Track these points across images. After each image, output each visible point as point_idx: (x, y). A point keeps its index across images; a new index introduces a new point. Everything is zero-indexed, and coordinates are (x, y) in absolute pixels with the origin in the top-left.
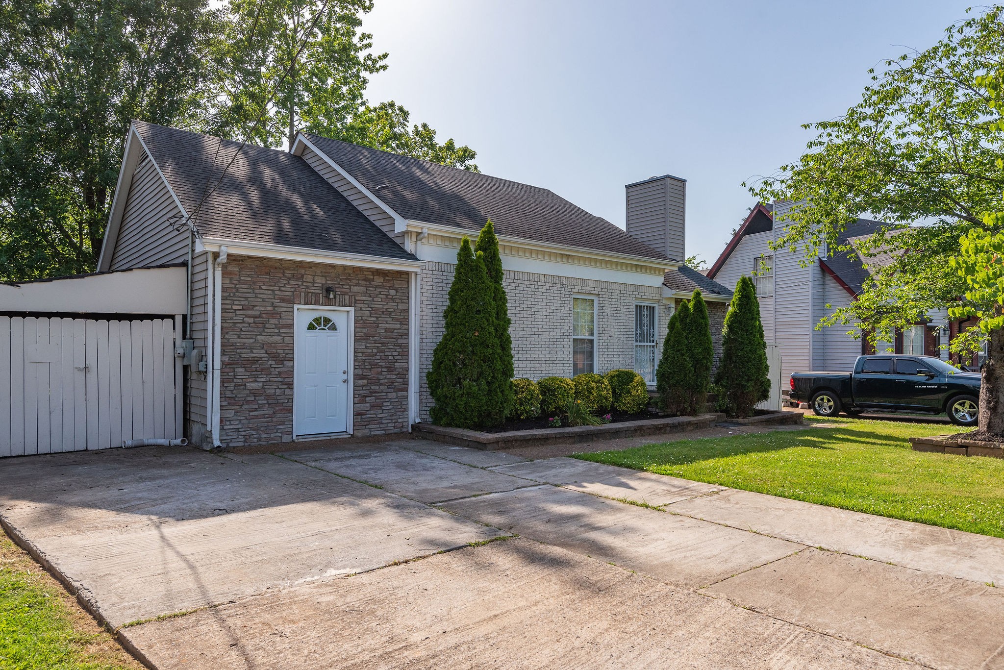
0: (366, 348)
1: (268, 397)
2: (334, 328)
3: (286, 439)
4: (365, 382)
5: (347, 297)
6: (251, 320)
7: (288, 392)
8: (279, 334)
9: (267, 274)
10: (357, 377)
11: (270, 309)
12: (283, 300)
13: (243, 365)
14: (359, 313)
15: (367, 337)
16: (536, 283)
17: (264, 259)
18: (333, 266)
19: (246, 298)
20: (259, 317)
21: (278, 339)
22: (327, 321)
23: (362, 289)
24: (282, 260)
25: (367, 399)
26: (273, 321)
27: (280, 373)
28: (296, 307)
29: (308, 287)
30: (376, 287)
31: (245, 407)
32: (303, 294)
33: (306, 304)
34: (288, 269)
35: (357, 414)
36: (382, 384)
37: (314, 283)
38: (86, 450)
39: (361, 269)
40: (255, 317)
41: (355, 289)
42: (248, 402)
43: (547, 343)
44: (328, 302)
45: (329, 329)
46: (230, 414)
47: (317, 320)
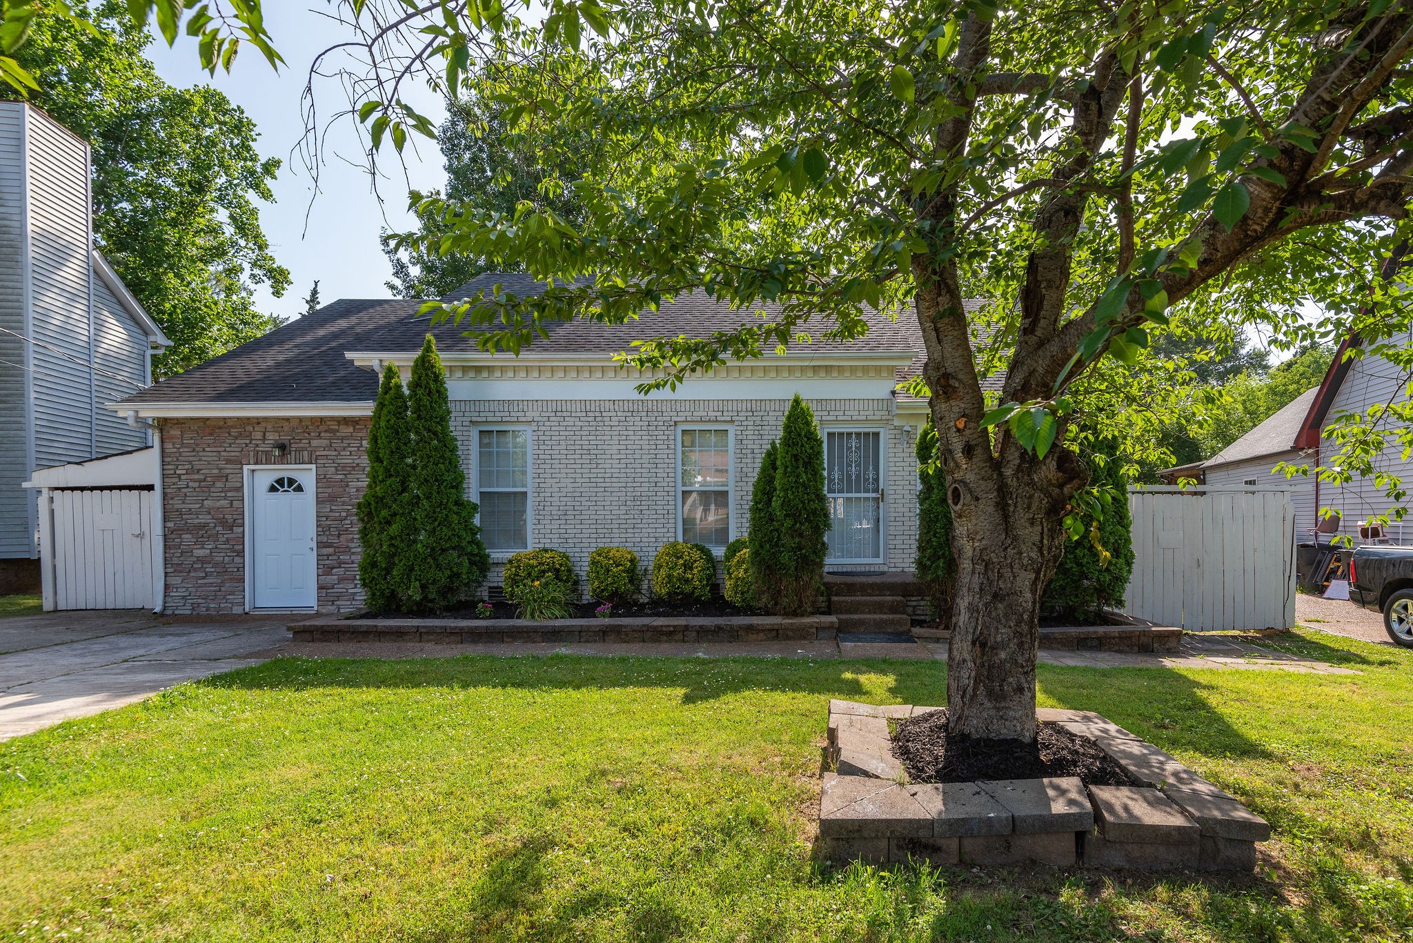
0: (331, 511)
1: (216, 565)
2: (299, 489)
3: (237, 610)
4: (331, 550)
5: (306, 453)
6: (196, 485)
7: (237, 560)
8: (225, 498)
9: (211, 434)
10: (321, 545)
11: (216, 471)
12: (228, 461)
13: (189, 531)
14: (321, 471)
15: (332, 499)
17: (208, 419)
18: (287, 419)
19: (190, 462)
20: (204, 480)
21: (224, 503)
22: (291, 482)
23: (325, 442)
24: (224, 419)
25: (334, 571)
26: (219, 484)
27: (228, 539)
28: (246, 468)
29: (257, 445)
30: (343, 439)
31: (192, 574)
32: (252, 454)
33: (256, 463)
34: (232, 427)
35: (320, 588)
36: (353, 553)
37: (264, 438)
39: (322, 420)
40: (200, 481)
41: (315, 443)
42: (195, 570)
44: (283, 459)
45: (294, 490)
46: (175, 580)
47: (280, 482)
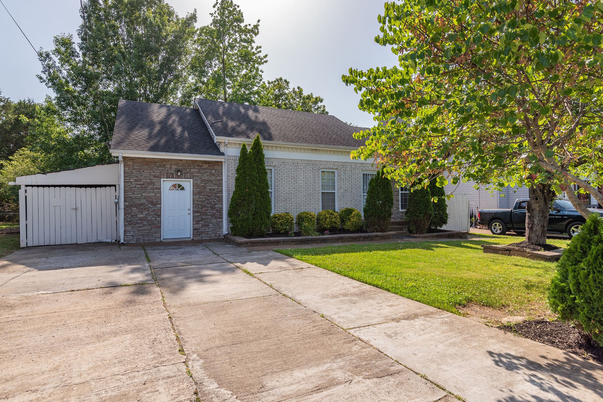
0: (199, 198)
1: (148, 221)
2: (183, 189)
3: (158, 240)
4: (199, 214)
5: (189, 174)
6: (139, 186)
7: (158, 219)
8: (153, 192)
9: (147, 165)
10: (194, 212)
11: (149, 181)
12: (155, 177)
13: (135, 207)
14: (195, 182)
15: (199, 193)
16: (297, 164)
17: (145, 158)
18: (181, 160)
19: (137, 176)
20: (143, 184)
21: (153, 194)
22: (180, 186)
23: (196, 170)
24: (153, 158)
25: (200, 222)
26: (150, 186)
27: (154, 210)
28: (162, 180)
29: (168, 170)
30: (204, 169)
31: (136, 225)
32: (165, 174)
33: (167, 178)
34: (158, 162)
35: (194, 229)
36: (208, 215)
37: (171, 168)
38: (76, 244)
39: (196, 161)
40: (141, 185)
41: (193, 170)
42: (138, 223)
43: (305, 194)
44: (179, 177)
45: (181, 189)
46: (129, 228)
47: (174, 186)
